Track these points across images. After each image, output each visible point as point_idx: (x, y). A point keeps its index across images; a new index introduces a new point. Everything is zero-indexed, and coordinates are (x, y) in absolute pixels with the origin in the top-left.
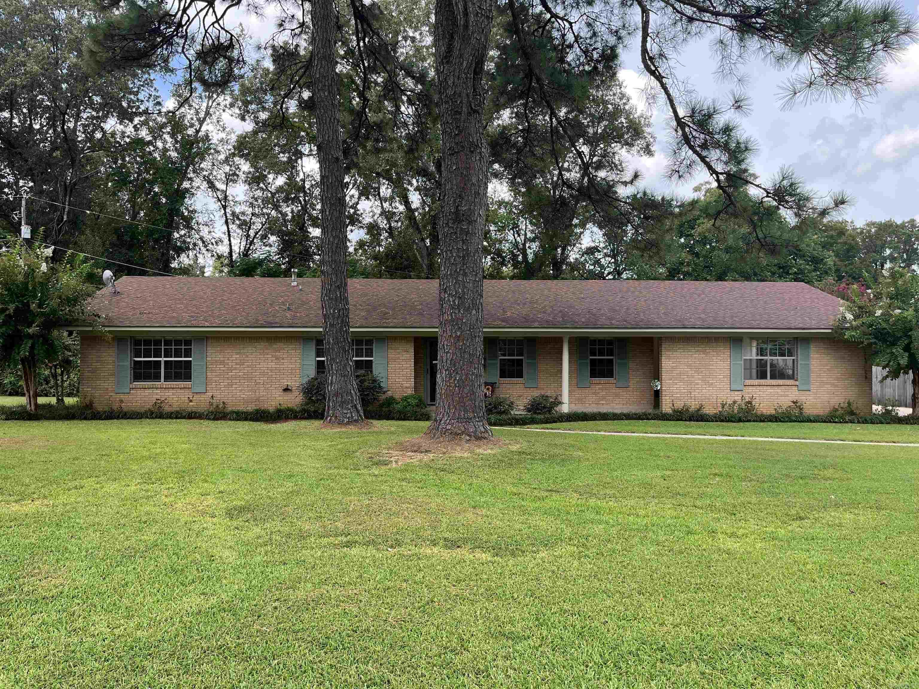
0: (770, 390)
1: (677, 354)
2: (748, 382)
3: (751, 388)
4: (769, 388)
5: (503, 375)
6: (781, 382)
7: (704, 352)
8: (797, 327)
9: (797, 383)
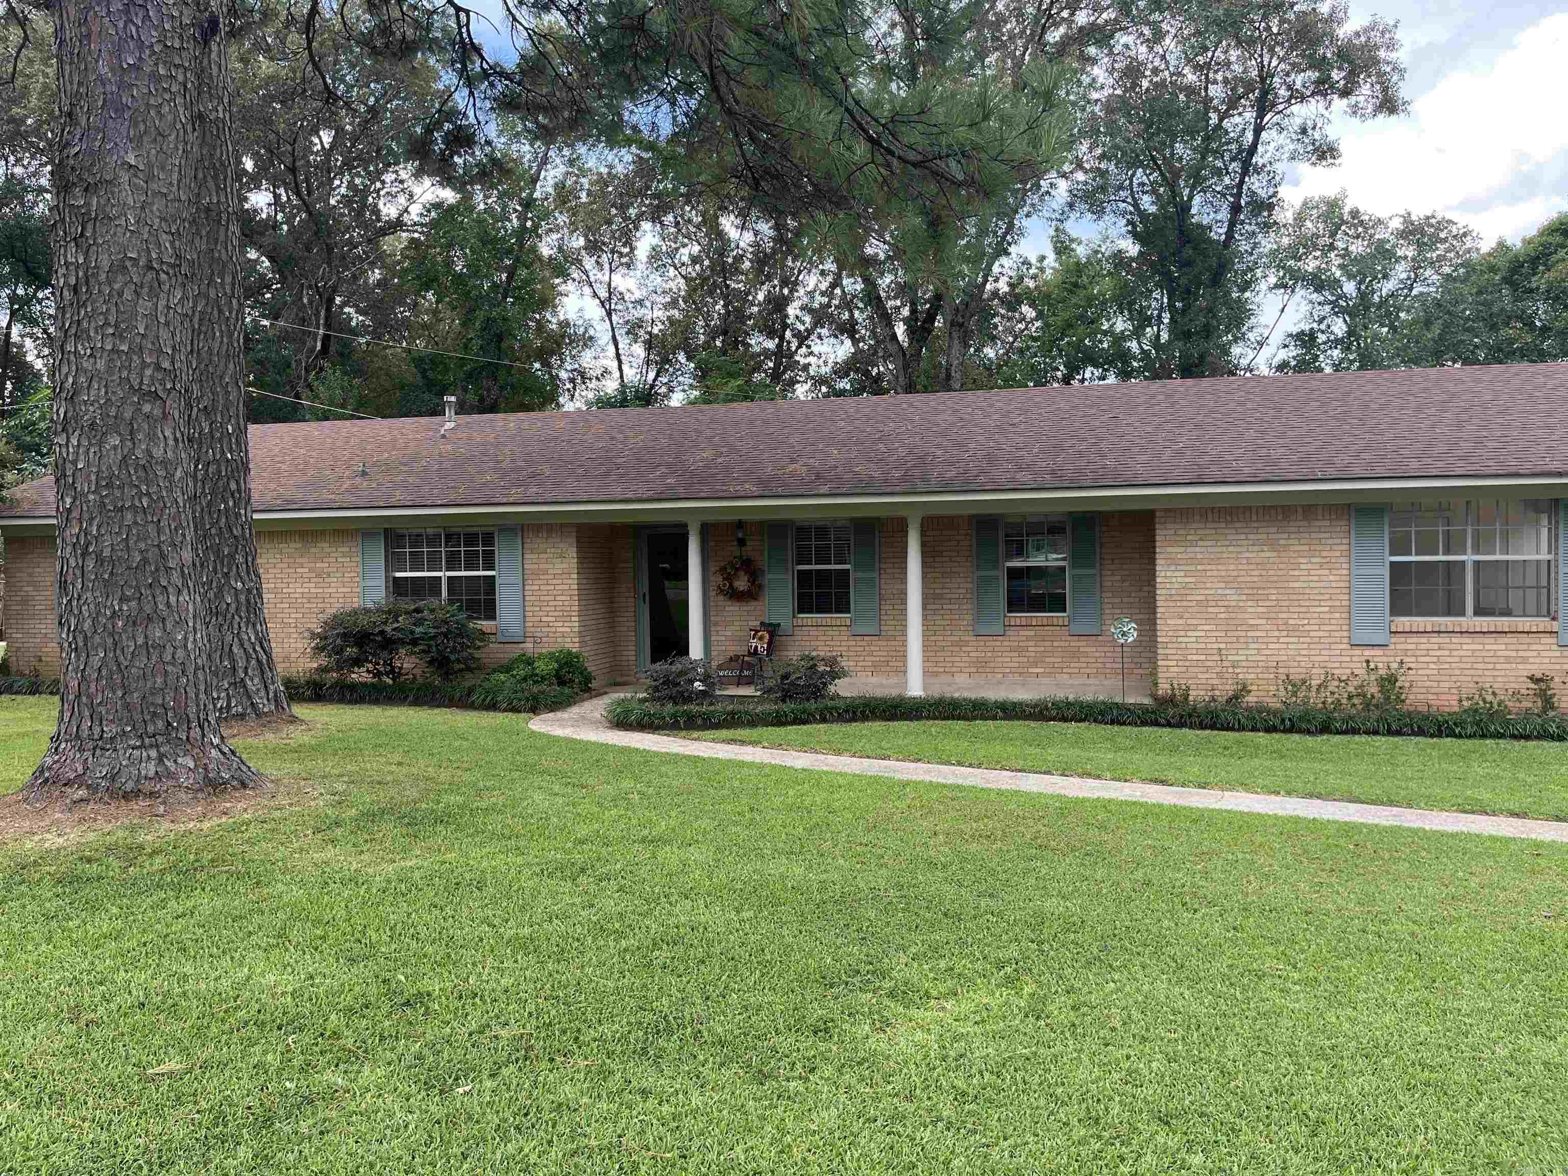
0: (1469, 645)
1: (1198, 551)
2: (1404, 622)
3: (1414, 639)
4: (1466, 639)
5: (805, 605)
6: (1503, 622)
7: (1273, 545)
8: (1546, 468)
9: (1555, 626)
